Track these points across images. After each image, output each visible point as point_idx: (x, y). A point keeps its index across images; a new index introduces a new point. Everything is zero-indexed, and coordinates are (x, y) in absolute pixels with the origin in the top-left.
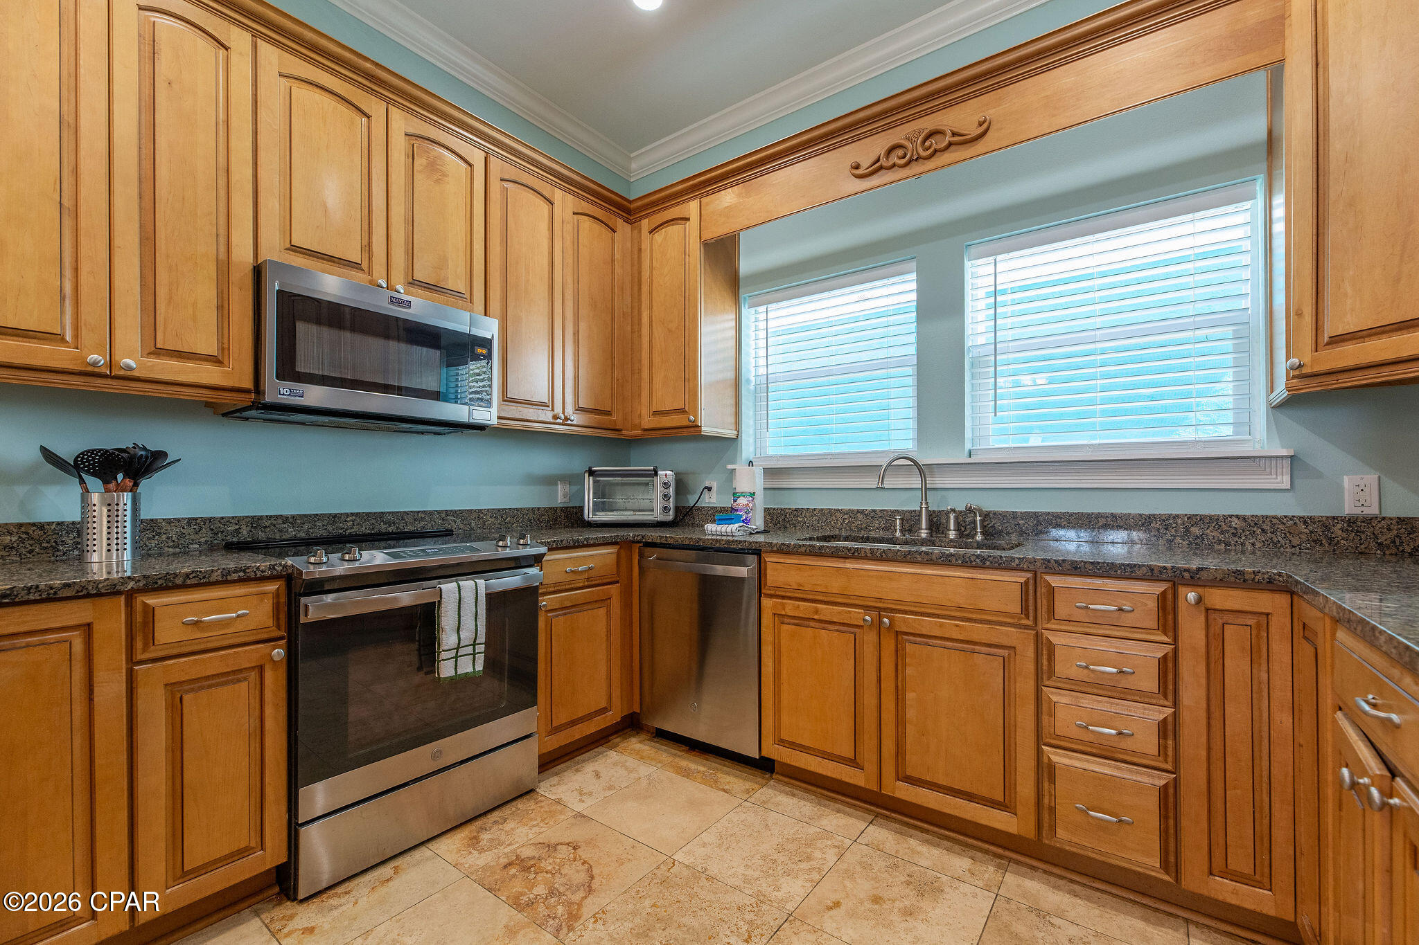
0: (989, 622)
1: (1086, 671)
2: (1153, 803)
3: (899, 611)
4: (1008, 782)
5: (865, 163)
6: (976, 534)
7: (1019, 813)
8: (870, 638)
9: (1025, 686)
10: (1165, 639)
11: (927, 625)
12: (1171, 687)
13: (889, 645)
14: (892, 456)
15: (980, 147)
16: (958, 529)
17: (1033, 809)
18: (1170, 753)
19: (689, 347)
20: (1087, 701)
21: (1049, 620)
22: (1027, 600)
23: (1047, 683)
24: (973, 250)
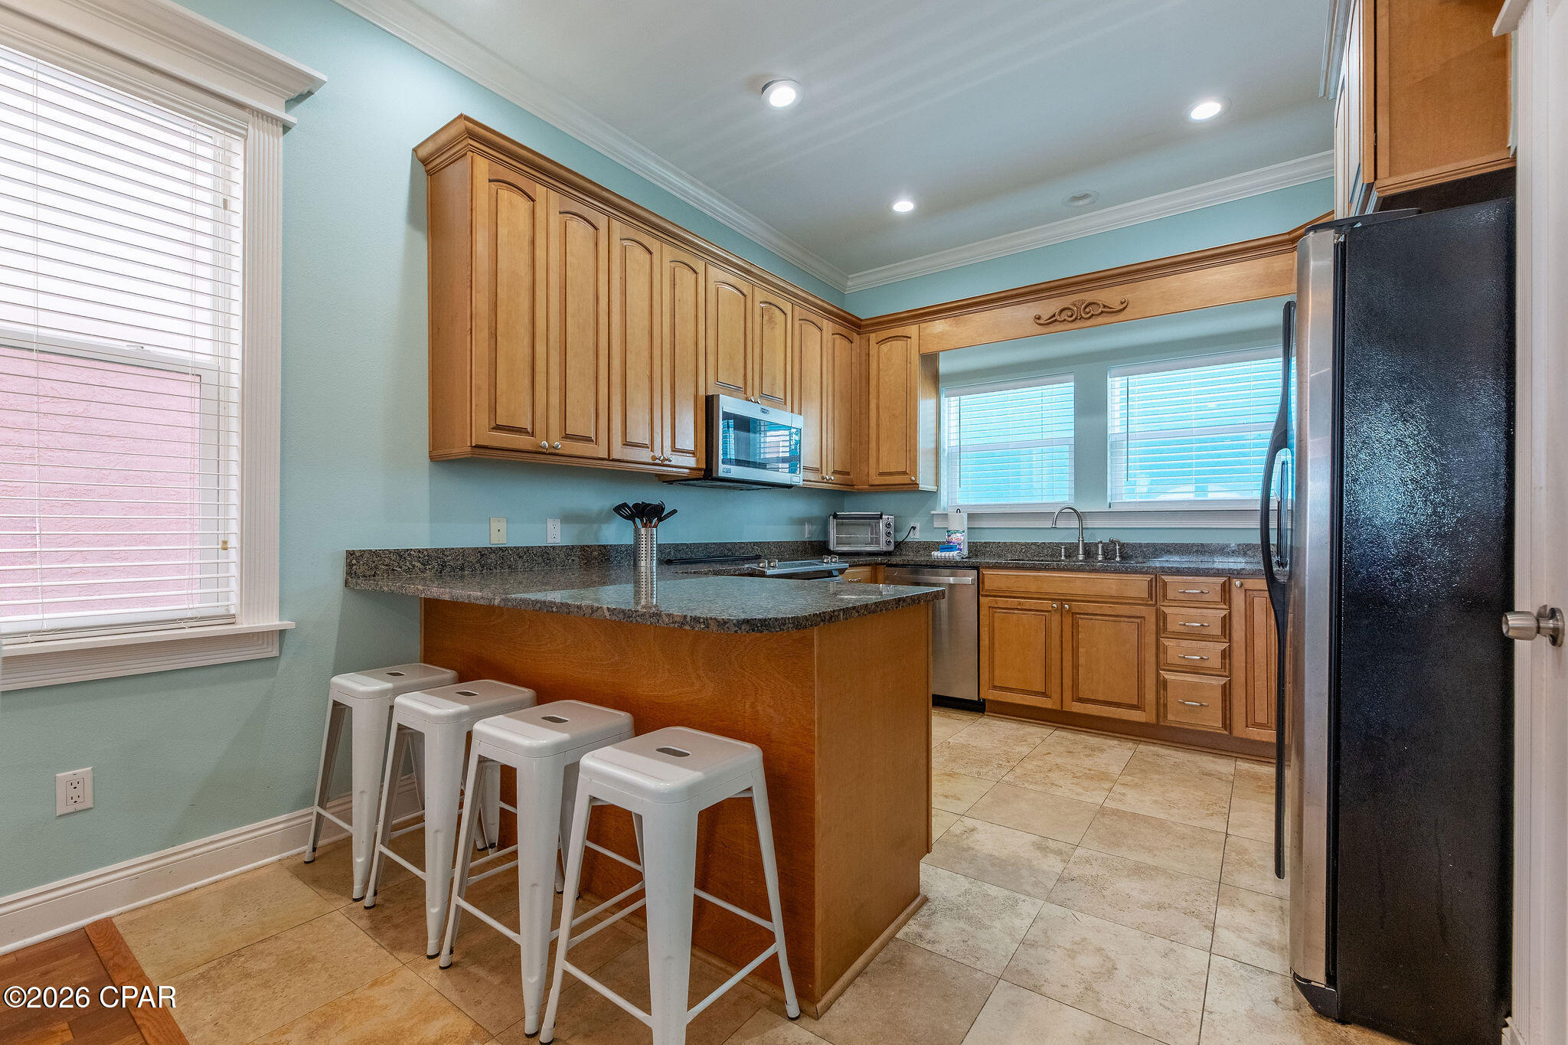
0: (1129, 604)
1: (1183, 627)
2: (1218, 694)
3: (1074, 601)
4: (1140, 695)
5: (1045, 317)
6: (1116, 557)
7: (1147, 710)
8: (1056, 618)
9: (1150, 639)
10: (1225, 607)
11: (1091, 607)
12: (1228, 632)
13: (1068, 620)
14: (1064, 506)
15: (1121, 316)
16: (1103, 554)
17: (1154, 707)
18: (1227, 666)
19: (910, 428)
20: (1184, 643)
21: (1164, 601)
22: (1151, 590)
23: (1163, 636)
24: (1114, 371)
